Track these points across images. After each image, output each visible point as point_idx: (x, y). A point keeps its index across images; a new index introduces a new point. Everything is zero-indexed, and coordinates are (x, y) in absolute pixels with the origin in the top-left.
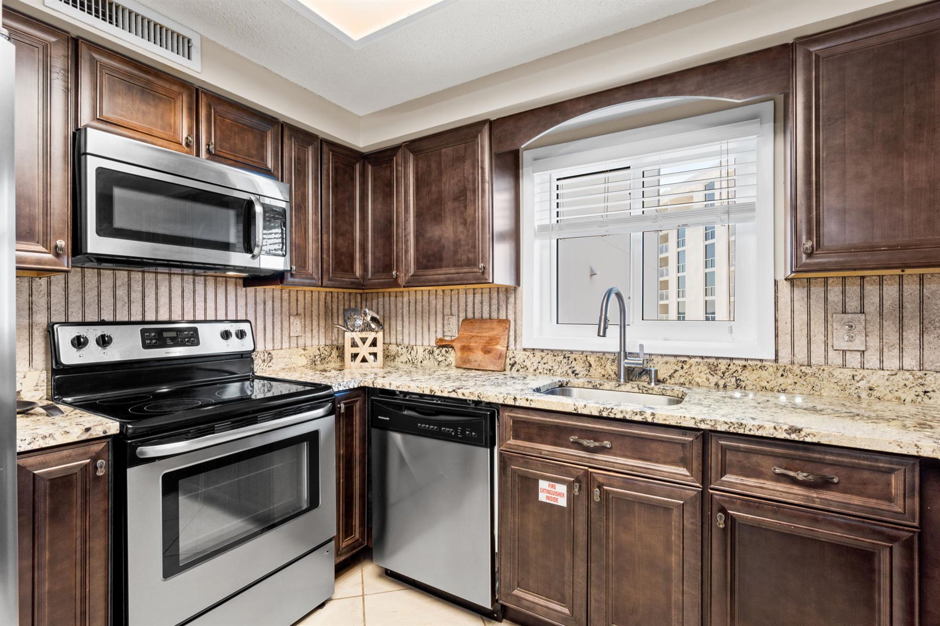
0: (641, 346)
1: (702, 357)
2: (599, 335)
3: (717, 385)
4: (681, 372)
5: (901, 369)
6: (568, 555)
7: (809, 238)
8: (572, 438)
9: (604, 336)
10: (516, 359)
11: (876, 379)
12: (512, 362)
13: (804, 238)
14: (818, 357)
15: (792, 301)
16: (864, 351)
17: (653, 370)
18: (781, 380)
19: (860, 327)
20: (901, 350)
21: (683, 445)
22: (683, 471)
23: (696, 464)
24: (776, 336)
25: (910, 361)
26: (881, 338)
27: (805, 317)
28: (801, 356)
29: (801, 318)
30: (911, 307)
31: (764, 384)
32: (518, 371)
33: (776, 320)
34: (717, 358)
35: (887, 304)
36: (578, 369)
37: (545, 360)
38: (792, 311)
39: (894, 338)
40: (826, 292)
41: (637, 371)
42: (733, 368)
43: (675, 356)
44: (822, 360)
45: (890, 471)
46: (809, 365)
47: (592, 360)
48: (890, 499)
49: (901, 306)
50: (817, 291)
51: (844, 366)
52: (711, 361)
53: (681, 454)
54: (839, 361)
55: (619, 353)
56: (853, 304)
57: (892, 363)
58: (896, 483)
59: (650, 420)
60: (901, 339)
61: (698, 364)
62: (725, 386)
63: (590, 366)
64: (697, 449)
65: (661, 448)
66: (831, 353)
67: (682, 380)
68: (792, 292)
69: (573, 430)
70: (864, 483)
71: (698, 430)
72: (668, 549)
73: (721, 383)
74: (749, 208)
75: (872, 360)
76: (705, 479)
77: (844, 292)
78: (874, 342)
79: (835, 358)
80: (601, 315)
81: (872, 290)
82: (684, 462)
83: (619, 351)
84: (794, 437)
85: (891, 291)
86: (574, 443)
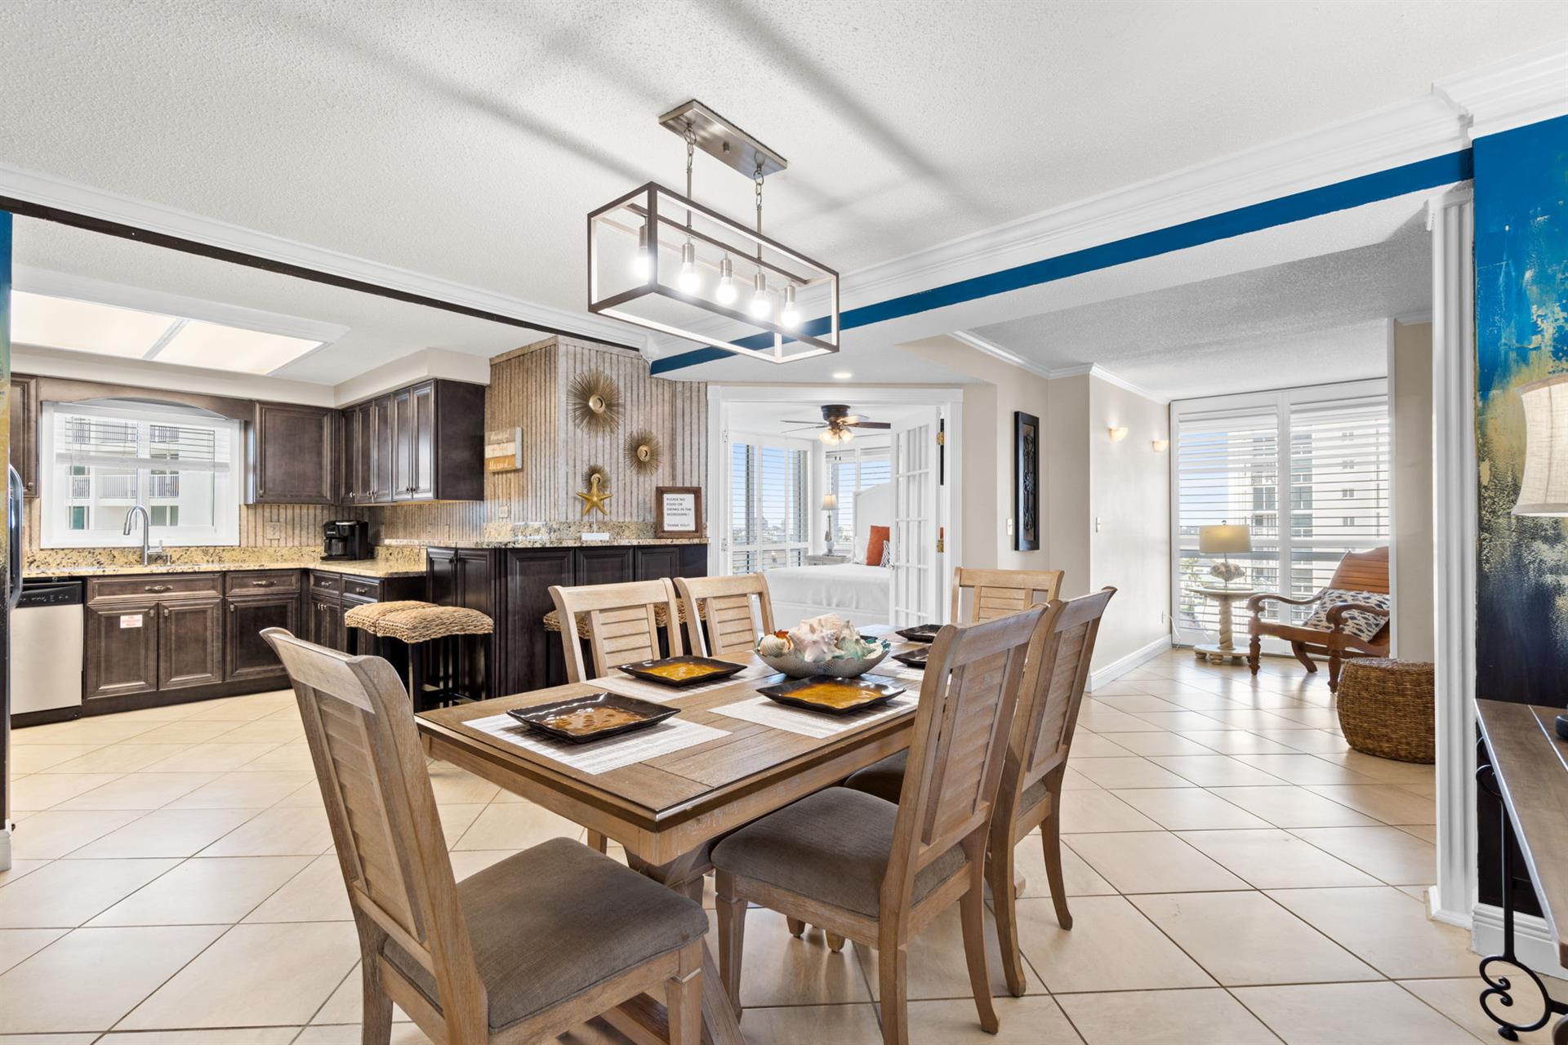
0: (161, 541)
1: (198, 547)
2: (124, 534)
3: (208, 561)
4: (185, 556)
5: (293, 546)
6: (143, 652)
7: (261, 489)
8: (147, 588)
9: (129, 534)
10: (36, 558)
11: (284, 551)
12: (31, 559)
13: (259, 489)
14: (259, 544)
15: (248, 516)
16: (279, 540)
17: (169, 555)
18: (243, 556)
19: (277, 528)
20: (293, 539)
21: (213, 580)
22: (214, 592)
23: (220, 588)
24: (240, 533)
25: (297, 543)
26: (286, 533)
27: (254, 524)
28: (252, 543)
29: (252, 524)
30: (297, 519)
31: (234, 558)
32: (38, 567)
33: (240, 525)
34: (207, 547)
35: (288, 518)
36: (102, 560)
37: (68, 557)
38: (248, 521)
39: (290, 533)
40: (263, 512)
41: (154, 558)
42: (217, 551)
43: (180, 547)
44: (261, 545)
45: (292, 575)
46: (256, 547)
47: (115, 553)
48: (292, 585)
49: (294, 519)
50: (260, 511)
51: (271, 547)
52: (204, 548)
53: (211, 585)
54: (269, 544)
55: (144, 547)
56: (275, 518)
57: (290, 544)
58: (294, 579)
59: (197, 570)
60: (293, 533)
61: (196, 550)
62: (213, 562)
63: (114, 557)
64: (220, 581)
65: (201, 584)
66: (265, 541)
67: (186, 560)
68: (248, 511)
69: (147, 583)
70: (284, 581)
71: (222, 571)
72: (205, 629)
73: (211, 560)
74: (224, 466)
75: (282, 543)
76: (224, 593)
77: (271, 512)
78: (283, 535)
79: (267, 543)
80: (127, 521)
81: (282, 511)
82: (213, 588)
83: (142, 545)
84: (261, 568)
85: (290, 512)
86: (149, 590)
